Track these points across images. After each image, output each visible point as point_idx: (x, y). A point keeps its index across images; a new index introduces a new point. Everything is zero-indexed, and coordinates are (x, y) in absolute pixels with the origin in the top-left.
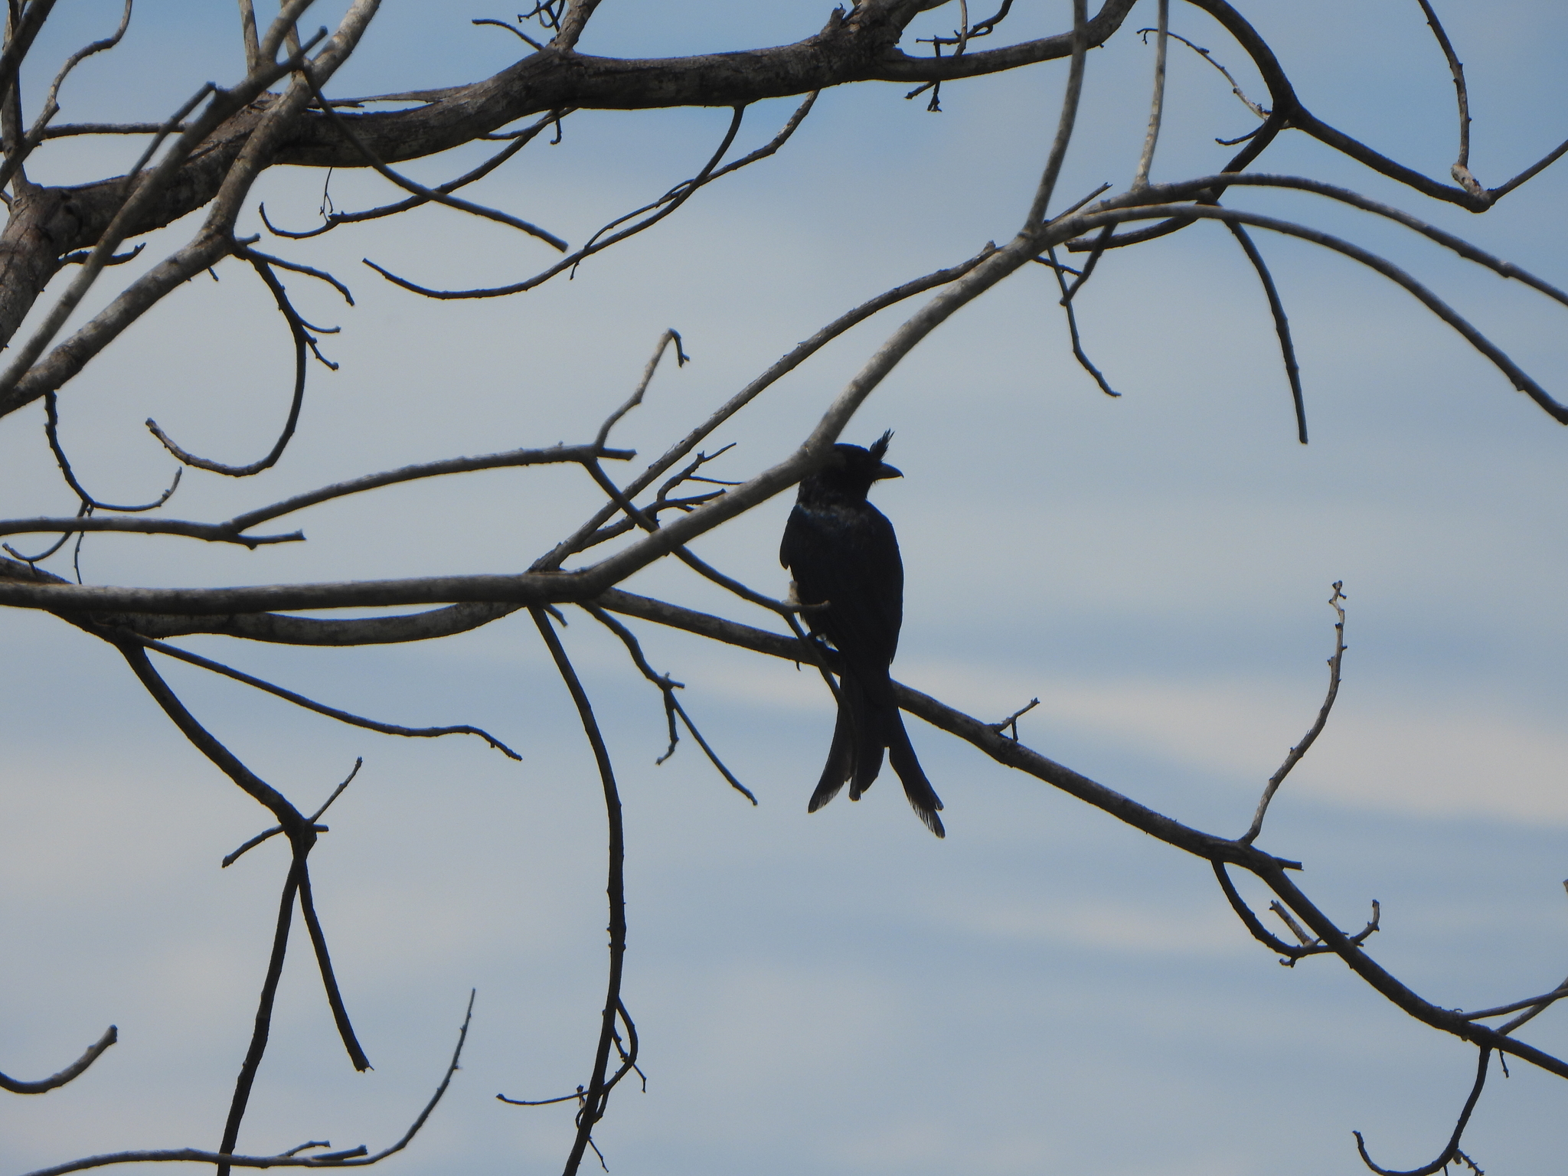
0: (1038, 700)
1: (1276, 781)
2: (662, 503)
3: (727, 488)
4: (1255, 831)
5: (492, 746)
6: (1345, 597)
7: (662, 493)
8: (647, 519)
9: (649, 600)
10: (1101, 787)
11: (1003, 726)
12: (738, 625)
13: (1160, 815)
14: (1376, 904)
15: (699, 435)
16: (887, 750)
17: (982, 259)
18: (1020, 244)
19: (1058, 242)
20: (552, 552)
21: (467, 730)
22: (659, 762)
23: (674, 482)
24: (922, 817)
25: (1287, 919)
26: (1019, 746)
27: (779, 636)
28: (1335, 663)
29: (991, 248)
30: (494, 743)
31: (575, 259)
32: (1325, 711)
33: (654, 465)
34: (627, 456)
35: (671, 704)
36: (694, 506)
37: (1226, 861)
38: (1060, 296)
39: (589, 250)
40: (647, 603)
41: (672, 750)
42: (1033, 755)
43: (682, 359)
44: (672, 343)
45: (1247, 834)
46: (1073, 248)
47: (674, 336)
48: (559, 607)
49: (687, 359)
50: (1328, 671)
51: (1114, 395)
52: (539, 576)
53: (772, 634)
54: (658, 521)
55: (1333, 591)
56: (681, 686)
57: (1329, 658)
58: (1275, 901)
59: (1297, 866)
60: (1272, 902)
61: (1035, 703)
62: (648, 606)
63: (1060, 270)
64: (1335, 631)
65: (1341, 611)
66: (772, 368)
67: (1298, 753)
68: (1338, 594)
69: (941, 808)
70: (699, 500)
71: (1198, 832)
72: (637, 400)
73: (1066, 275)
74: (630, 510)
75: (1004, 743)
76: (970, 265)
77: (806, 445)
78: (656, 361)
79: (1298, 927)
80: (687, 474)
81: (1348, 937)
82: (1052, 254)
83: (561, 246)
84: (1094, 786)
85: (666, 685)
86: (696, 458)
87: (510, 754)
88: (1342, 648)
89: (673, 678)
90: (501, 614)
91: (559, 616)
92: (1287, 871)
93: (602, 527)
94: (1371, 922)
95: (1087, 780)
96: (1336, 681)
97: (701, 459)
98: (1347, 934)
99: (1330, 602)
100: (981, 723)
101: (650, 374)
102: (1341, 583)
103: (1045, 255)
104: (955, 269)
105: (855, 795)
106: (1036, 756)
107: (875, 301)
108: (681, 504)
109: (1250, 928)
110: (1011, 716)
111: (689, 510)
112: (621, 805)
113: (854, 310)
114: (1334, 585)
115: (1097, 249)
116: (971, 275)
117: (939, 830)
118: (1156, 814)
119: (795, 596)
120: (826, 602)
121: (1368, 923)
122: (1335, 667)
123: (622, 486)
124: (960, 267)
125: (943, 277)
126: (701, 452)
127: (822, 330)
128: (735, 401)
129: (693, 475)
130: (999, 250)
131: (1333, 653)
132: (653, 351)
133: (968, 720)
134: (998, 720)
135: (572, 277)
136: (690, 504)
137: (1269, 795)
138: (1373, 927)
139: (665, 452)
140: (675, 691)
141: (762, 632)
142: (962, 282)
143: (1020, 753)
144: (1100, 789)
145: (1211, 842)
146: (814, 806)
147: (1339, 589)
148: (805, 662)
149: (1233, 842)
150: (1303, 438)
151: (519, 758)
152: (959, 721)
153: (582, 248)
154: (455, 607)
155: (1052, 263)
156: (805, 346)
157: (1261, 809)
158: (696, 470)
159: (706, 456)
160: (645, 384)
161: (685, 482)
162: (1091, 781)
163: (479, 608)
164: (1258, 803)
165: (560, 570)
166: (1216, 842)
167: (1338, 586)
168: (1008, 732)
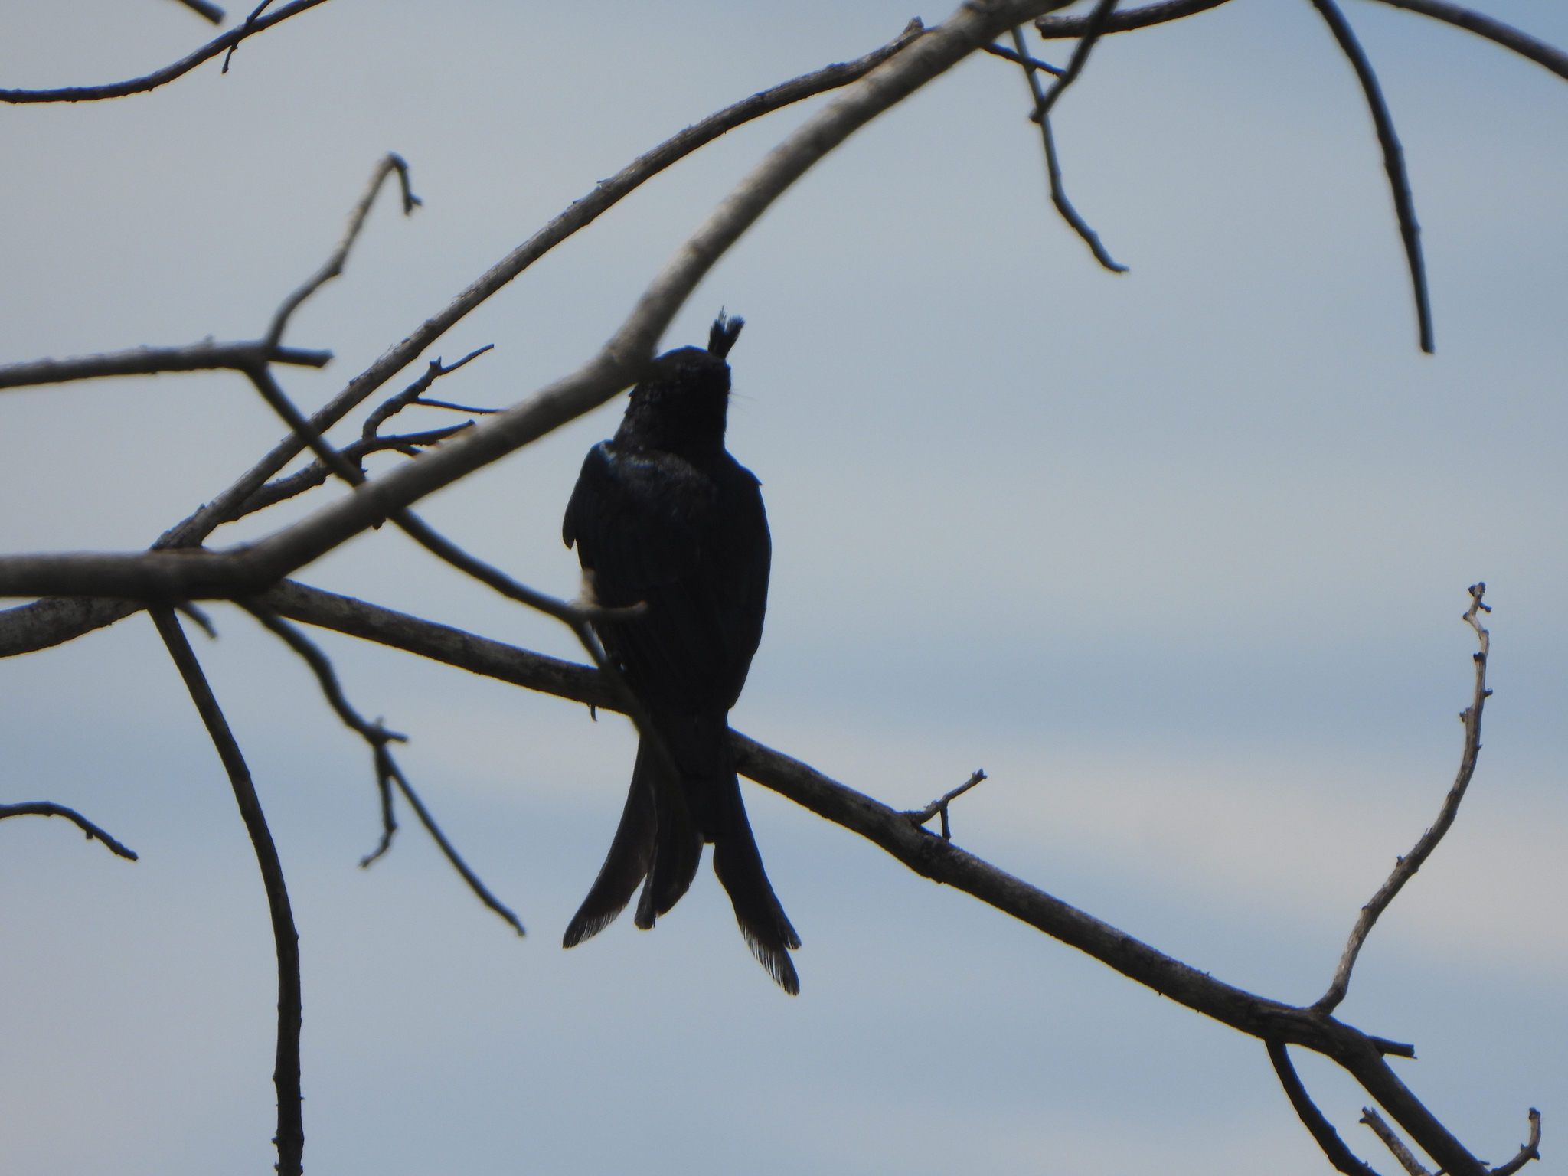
0: (985, 774)
1: (1373, 912)
2: (371, 443)
3: (478, 419)
4: (1338, 993)
5: (89, 836)
6: (1488, 610)
7: (371, 426)
8: (347, 465)
9: (349, 601)
10: (1086, 917)
11: (926, 816)
12: (494, 644)
13: (1181, 964)
14: (1534, 1115)
15: (433, 331)
16: (708, 851)
17: (901, 46)
18: (966, 21)
19: (1024, 18)
20: (190, 521)
21: (47, 809)
22: (366, 863)
23: (392, 408)
24: (763, 961)
25: (1388, 1138)
26: (952, 848)
27: (560, 662)
28: (1473, 719)
29: (916, 29)
30: (92, 831)
31: (231, 41)
32: (1455, 798)
33: (358, 379)
34: (317, 360)
35: (386, 769)
36: (423, 448)
37: (1292, 1041)
38: (1029, 105)
39: (254, 25)
40: (345, 607)
41: (385, 844)
42: (975, 863)
43: (410, 202)
44: (393, 180)
45: (1325, 998)
46: (1050, 32)
47: (396, 164)
48: (206, 608)
49: (418, 202)
50: (1460, 731)
51: (1117, 269)
52: (173, 558)
53: (548, 659)
54: (365, 471)
55: (1470, 600)
56: (401, 739)
57: (1463, 711)
58: (1369, 1109)
59: (1406, 1051)
60: (1364, 1110)
61: (979, 777)
62: (346, 610)
63: (1031, 66)
64: (1473, 667)
65: (1483, 633)
66: (554, 222)
67: (1410, 866)
68: (1478, 604)
69: (796, 945)
70: (430, 438)
71: (1244, 992)
72: (334, 270)
73: (1040, 74)
74: (321, 450)
75: (927, 844)
76: (881, 57)
77: (613, 346)
78: (366, 206)
79: (1407, 1151)
80: (412, 396)
81: (1489, 1169)
82: (1019, 41)
83: (214, 16)
84: (1074, 914)
85: (377, 737)
86: (427, 367)
87: (118, 849)
88: (1483, 694)
89: (390, 726)
90: (104, 621)
91: (202, 621)
92: (1390, 1060)
93: (271, 481)
94: (1527, 1144)
95: (1061, 905)
96: (1473, 748)
97: (436, 370)
98: (1487, 1164)
99: (1465, 617)
100: (890, 810)
101: (357, 227)
102: (1482, 586)
103: (1005, 41)
104: (857, 63)
105: (645, 920)
106: (980, 866)
107: (725, 115)
108: (402, 444)
109: (1326, 1152)
110: (939, 798)
111: (413, 453)
112: (296, 938)
113: (689, 129)
114: (1472, 590)
115: (1091, 30)
116: (885, 72)
117: (790, 981)
118: (1175, 963)
119: (591, 593)
120: (640, 607)
121: (1522, 1147)
122: (1472, 726)
123: (309, 408)
124: (865, 60)
125: (837, 77)
126: (435, 359)
127: (637, 163)
128: (492, 276)
129: (422, 396)
130: (931, 30)
131: (1470, 701)
132: (362, 190)
133: (868, 805)
134: (919, 806)
135: (225, 69)
136: (416, 443)
137: (1361, 934)
138: (1530, 1153)
139: (377, 358)
140: (394, 749)
141: (533, 655)
142: (871, 82)
143: (953, 859)
144: (1083, 920)
145: (1266, 1010)
146: (573, 937)
147: (1479, 597)
148: (601, 706)
149: (1301, 1010)
150: (1426, 344)
151: (132, 856)
152: (854, 806)
153: (243, 21)
154: (31, 608)
155: (1019, 57)
156: (609, 187)
157: (1348, 956)
158: (428, 389)
159: (444, 365)
160: (349, 243)
161: (409, 409)
162: (1069, 907)
163: (69, 608)
164: (1342, 946)
165: (202, 547)
166: (1273, 1010)
167: (1477, 592)
168: (934, 826)
